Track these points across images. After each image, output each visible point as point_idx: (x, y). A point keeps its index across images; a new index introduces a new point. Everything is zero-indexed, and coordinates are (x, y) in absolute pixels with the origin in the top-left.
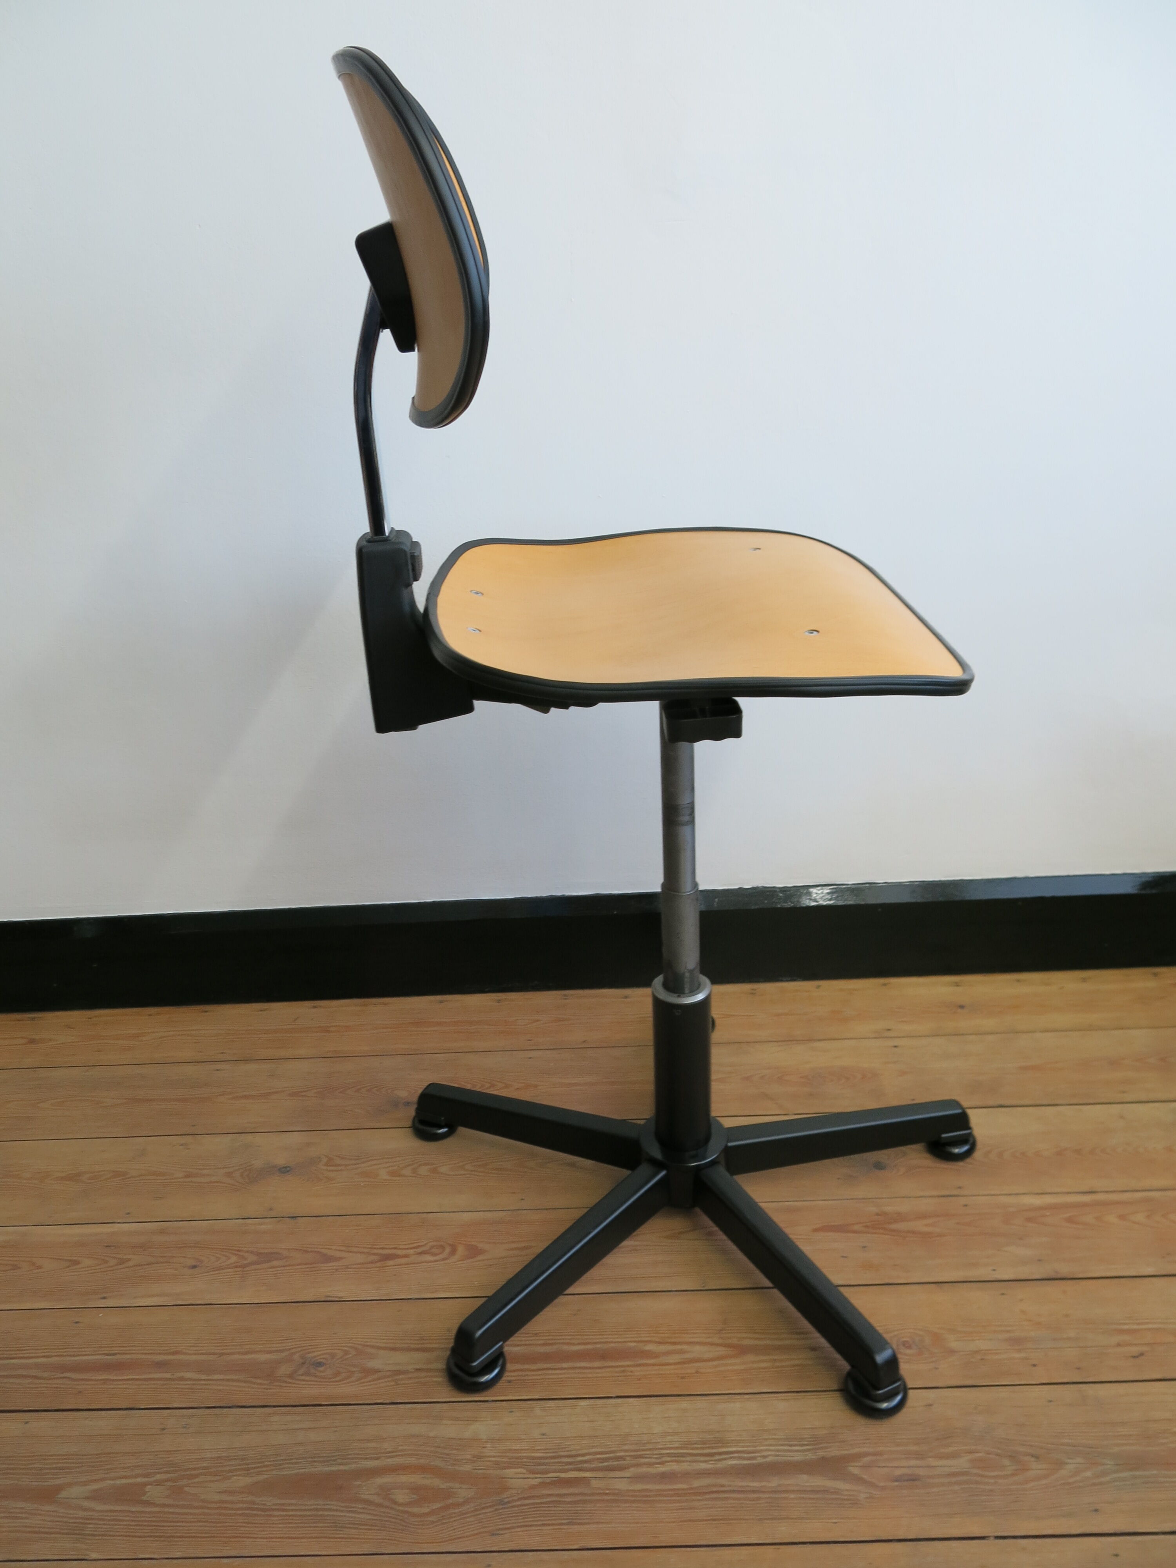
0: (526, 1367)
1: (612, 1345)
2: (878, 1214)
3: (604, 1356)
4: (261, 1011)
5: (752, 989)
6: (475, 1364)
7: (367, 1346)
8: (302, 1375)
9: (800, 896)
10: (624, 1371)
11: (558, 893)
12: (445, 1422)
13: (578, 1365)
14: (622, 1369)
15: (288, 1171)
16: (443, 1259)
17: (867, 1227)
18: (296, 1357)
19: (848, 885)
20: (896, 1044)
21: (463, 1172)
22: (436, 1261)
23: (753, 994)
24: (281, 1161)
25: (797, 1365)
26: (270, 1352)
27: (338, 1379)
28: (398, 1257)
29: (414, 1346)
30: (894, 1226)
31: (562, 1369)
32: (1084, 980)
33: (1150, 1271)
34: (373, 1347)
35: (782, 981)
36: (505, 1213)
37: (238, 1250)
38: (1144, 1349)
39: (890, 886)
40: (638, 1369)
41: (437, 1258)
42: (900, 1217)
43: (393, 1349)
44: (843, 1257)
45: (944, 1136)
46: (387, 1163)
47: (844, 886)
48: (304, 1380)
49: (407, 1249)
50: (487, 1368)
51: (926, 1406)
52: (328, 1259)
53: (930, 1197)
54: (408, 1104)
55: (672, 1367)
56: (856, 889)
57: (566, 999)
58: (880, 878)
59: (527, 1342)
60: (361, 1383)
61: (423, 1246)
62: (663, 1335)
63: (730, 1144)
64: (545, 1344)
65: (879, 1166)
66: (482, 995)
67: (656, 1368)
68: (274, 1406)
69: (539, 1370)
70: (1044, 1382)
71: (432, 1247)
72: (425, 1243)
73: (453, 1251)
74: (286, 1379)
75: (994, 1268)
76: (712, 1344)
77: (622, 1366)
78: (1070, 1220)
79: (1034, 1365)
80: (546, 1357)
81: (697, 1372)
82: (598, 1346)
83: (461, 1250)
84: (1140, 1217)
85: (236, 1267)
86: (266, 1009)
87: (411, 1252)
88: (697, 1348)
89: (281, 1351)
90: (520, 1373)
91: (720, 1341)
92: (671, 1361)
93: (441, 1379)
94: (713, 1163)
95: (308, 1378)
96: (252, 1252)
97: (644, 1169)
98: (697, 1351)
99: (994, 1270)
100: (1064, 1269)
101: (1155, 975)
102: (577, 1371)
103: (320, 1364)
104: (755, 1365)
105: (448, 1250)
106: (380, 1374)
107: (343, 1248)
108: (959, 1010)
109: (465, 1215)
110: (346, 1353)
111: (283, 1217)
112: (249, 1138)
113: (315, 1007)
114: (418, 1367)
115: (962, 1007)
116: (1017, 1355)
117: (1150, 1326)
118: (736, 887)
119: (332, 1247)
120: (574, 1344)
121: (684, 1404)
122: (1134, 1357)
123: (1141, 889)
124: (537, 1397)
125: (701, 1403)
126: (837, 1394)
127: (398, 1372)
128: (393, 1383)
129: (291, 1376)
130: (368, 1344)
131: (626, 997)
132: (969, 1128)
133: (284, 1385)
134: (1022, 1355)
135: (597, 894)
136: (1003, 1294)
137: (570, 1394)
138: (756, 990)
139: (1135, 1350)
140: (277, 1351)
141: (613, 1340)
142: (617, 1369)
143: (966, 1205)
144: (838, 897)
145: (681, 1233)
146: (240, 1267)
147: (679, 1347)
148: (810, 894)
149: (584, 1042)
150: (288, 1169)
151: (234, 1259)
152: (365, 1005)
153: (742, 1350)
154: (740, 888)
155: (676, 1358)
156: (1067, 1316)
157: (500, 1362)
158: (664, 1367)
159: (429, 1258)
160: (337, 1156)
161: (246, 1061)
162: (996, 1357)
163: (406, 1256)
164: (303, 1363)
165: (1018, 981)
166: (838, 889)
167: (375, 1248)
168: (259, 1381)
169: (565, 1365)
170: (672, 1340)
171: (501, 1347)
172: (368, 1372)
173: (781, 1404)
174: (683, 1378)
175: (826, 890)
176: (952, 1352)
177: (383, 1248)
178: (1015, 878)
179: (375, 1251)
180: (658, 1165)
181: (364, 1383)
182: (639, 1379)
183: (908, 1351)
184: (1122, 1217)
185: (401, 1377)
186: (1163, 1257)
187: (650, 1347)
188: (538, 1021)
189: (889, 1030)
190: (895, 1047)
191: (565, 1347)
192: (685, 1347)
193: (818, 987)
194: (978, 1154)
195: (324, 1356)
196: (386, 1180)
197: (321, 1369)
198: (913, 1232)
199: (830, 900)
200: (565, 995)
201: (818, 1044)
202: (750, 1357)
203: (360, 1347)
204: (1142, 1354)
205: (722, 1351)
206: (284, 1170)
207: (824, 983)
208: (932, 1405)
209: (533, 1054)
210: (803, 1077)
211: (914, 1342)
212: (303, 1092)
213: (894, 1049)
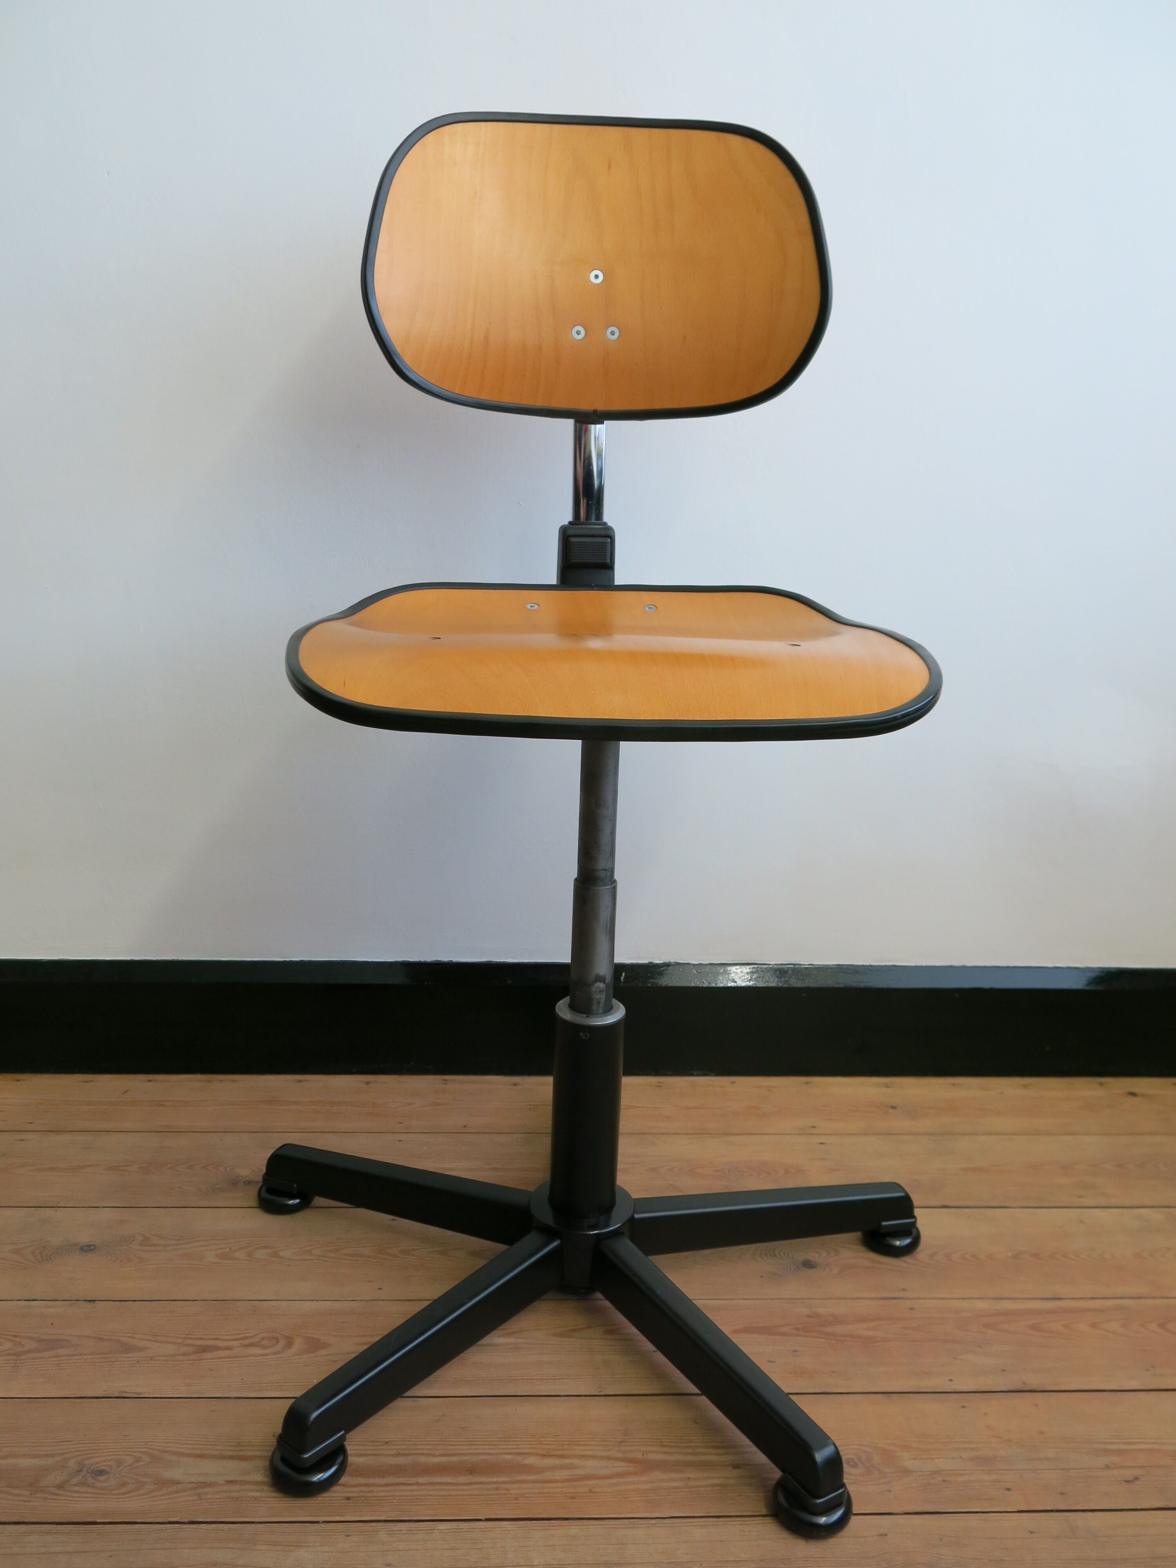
0: (372, 1481)
1: (484, 1457)
2: (809, 1316)
3: (471, 1470)
4: (85, 1082)
5: (659, 1082)
6: (306, 1456)
7: (167, 1452)
8: (75, 1485)
9: (718, 974)
10: (497, 1489)
11: (445, 958)
12: (259, 1547)
13: (438, 1479)
14: (495, 1486)
15: (91, 1250)
16: (275, 1354)
17: (798, 1329)
18: (72, 1463)
19: (769, 965)
20: (822, 1141)
21: (309, 1258)
22: (267, 1355)
23: (660, 1086)
24: (84, 1238)
25: (718, 1485)
26: (35, 1457)
27: (123, 1490)
28: (217, 1348)
29: (228, 1453)
30: (829, 1329)
31: (418, 1484)
32: (1025, 1086)
33: (1134, 1385)
34: (174, 1453)
35: (693, 1075)
36: (356, 1304)
37: (14, 1336)
38: (1137, 1472)
39: (816, 968)
40: (516, 1486)
41: (267, 1351)
42: (836, 1320)
43: (201, 1456)
44: (769, 1361)
45: (884, 1223)
46: (216, 1244)
47: (765, 966)
48: (77, 1492)
49: (232, 1340)
50: (321, 1464)
51: (878, 1535)
52: (128, 1349)
53: (870, 1299)
54: (249, 1183)
55: (560, 1484)
56: (781, 971)
57: (446, 1084)
58: (806, 960)
59: (376, 1452)
60: (151, 1497)
61: (251, 1337)
62: (548, 1447)
64: (398, 1455)
65: (808, 1265)
66: (349, 1076)
67: (539, 1485)
68: (33, 1523)
69: (387, 1485)
70: (1021, 1509)
71: (263, 1339)
72: (252, 1335)
73: (290, 1344)
74: (52, 1490)
75: (951, 1378)
76: (609, 1458)
77: (496, 1483)
78: (1034, 1327)
79: (1008, 1489)
80: (398, 1470)
81: (590, 1491)
82: (466, 1458)
83: (298, 1343)
84: (1115, 1326)
85: (8, 1354)
86: (91, 1081)
87: (235, 1343)
88: (591, 1463)
89: (52, 1456)
90: (363, 1488)
91: (620, 1455)
92: (557, 1477)
93: (260, 1476)
95: (83, 1489)
96: (31, 1338)
98: (590, 1466)
99: (951, 1380)
100: (1033, 1381)
101: (1101, 1084)
102: (438, 1487)
103: (101, 1472)
104: (665, 1484)
105: (282, 1343)
106: (179, 1486)
107: (149, 1337)
108: (890, 1110)
109: (307, 1304)
110: (138, 1460)
111: (77, 1300)
112: (50, 1212)
113: (150, 1081)
114: (229, 1478)
115: (894, 1108)
116: (986, 1477)
117: (1142, 1446)
118: (646, 962)
119: (135, 1336)
120: (435, 1456)
121: (574, 1529)
122: (1127, 1482)
123: (1088, 985)
124: (383, 1518)
125: (593, 1528)
126: (769, 1520)
127: (205, 1485)
128: (196, 1498)
129: (60, 1486)
130: (168, 1449)
131: (515, 1085)
132: (914, 1217)
133: (50, 1497)
134: (994, 1477)
135: (490, 961)
136: (963, 1407)
137: (427, 1515)
138: (662, 1083)
139: (1128, 1474)
140: (46, 1456)
141: (485, 1451)
142: (488, 1486)
143: (912, 1309)
144: (758, 977)
145: (575, 1330)
146: (13, 1354)
147: (568, 1461)
148: (726, 973)
149: (465, 1126)
150: (93, 1247)
151: (7, 1345)
152: (210, 1081)
153: (647, 1466)
154: (650, 963)
155: (565, 1474)
156: (1042, 1433)
157: (339, 1460)
158: (547, 1485)
159: (258, 1351)
160: (155, 1236)
161: (58, 1132)
162: (960, 1479)
163: (228, 1348)
164: (80, 1471)
165: (954, 1085)
166: (759, 969)
167: (190, 1338)
168: (16, 1491)
169: (421, 1480)
170: (560, 1453)
171: (343, 1438)
172: (164, 1483)
173: (697, 1531)
174: (572, 1498)
175: (747, 969)
176: (907, 1472)
177: (201, 1339)
178: (951, 967)
179: (190, 1342)
181: (154, 1497)
182: (516, 1499)
183: (853, 1471)
184: (1093, 1325)
185: (206, 1490)
186: (1147, 1370)
187: (531, 1460)
188: (411, 1104)
189: (814, 1127)
190: (822, 1144)
191: (423, 1459)
192: (576, 1461)
193: (733, 1083)
194: (922, 1253)
195: (108, 1463)
196: (214, 1263)
197: (102, 1478)
198: (851, 1336)
199: (750, 981)
200: (445, 1080)
201: (733, 1138)
202: (658, 1475)
203: (156, 1453)
204: (1136, 1479)
205: (622, 1467)
206: (88, 1249)
207: (740, 1080)
208: (886, 1535)
209: (403, 1137)
210: (717, 1171)
211: (860, 1460)
212: (123, 1166)
213: (821, 1146)
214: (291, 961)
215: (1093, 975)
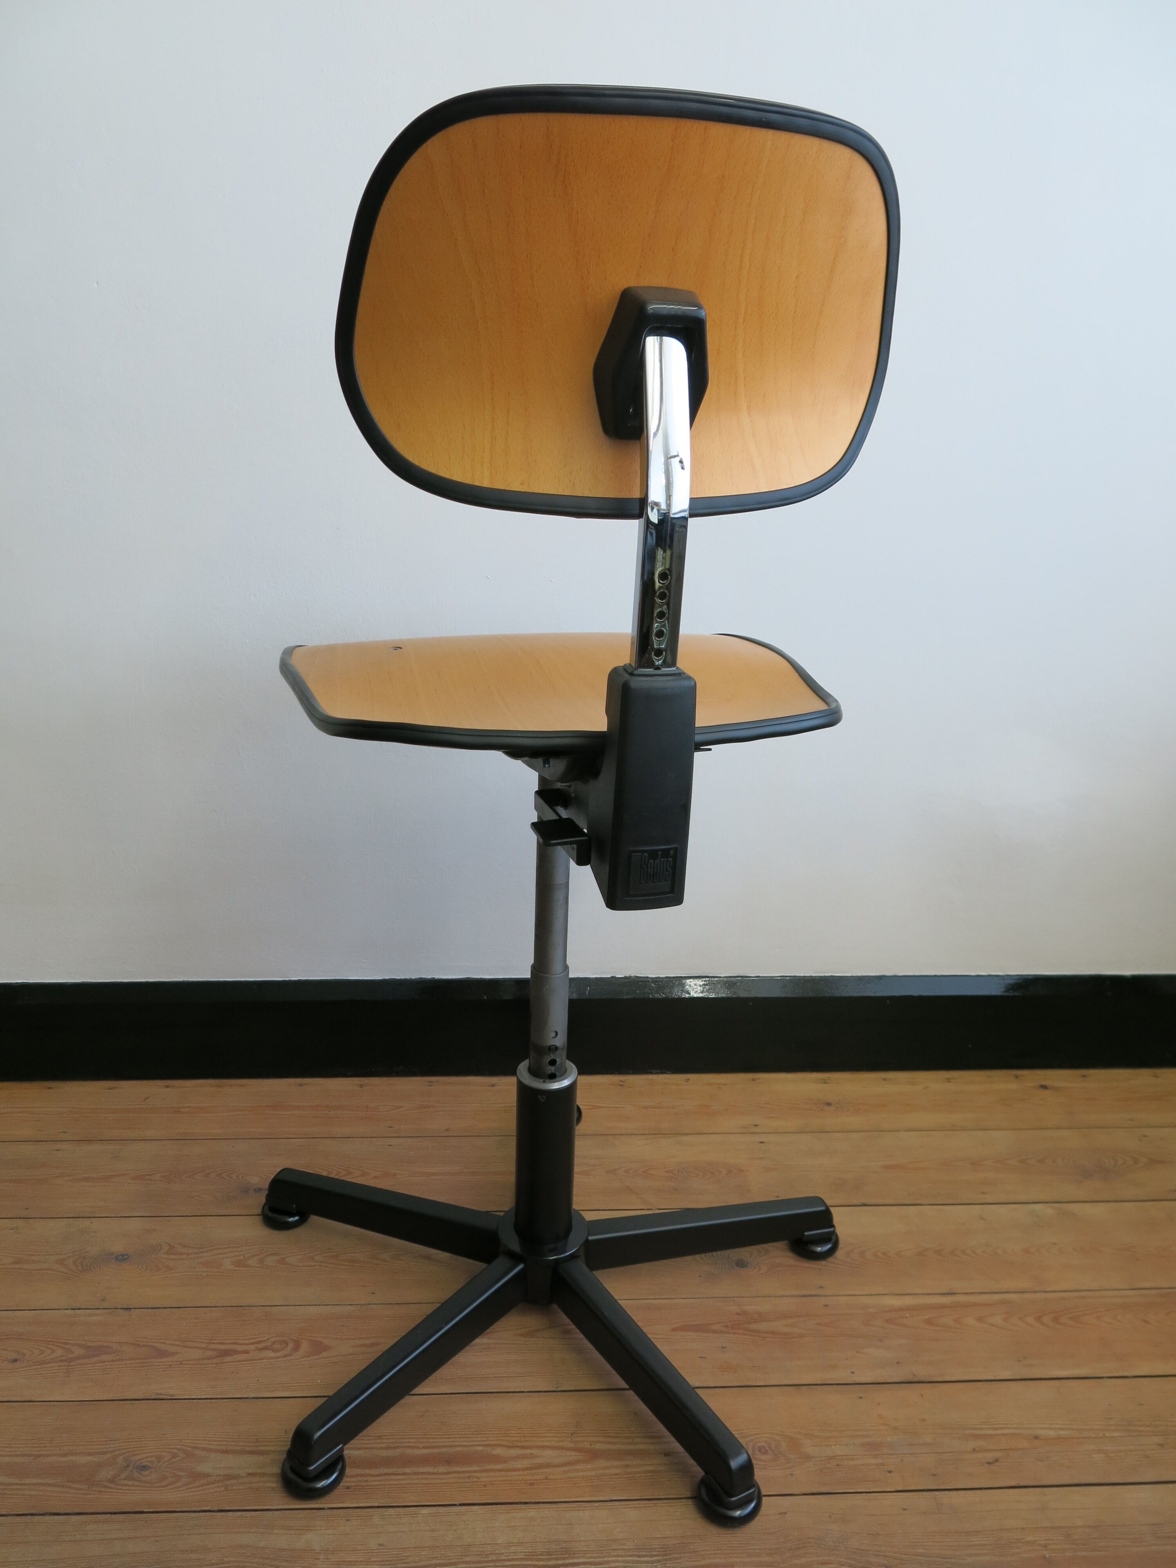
0: (367, 1472)
1: (459, 1449)
2: (738, 1314)
3: (449, 1460)
4: (110, 1089)
5: (621, 1081)
6: (311, 1468)
7: (198, 1448)
8: (125, 1479)
9: (673, 987)
10: (469, 1477)
11: (429, 976)
12: (275, 1531)
13: (421, 1470)
14: (468, 1475)
15: (125, 1259)
16: (285, 1356)
17: (727, 1326)
18: (120, 1459)
19: (720, 977)
20: (762, 1141)
21: (313, 1264)
22: (277, 1358)
23: (622, 1085)
24: (118, 1247)
25: (651, 1471)
26: (90, 1454)
27: (164, 1483)
28: (237, 1352)
29: (248, 1449)
30: (753, 1326)
31: (404, 1474)
32: (948, 1080)
33: (1006, 1375)
34: (204, 1449)
35: (651, 1073)
36: (353, 1308)
37: (65, 1343)
38: (999, 1454)
39: (762, 980)
40: (485, 1474)
41: (278, 1354)
42: (761, 1317)
43: (226, 1452)
44: (701, 1357)
45: (806, 1233)
46: (232, 1252)
47: (716, 979)
48: (125, 1485)
49: (248, 1344)
50: (325, 1472)
51: (780, 1514)
52: (162, 1354)
53: (791, 1296)
54: (259, 1190)
55: (521, 1473)
56: (730, 982)
57: (431, 1086)
58: (752, 972)
59: (369, 1446)
60: (187, 1489)
61: (265, 1341)
62: (513, 1439)
63: (590, 1238)
64: (388, 1448)
65: (741, 1264)
66: (344, 1079)
67: (503, 1473)
68: (92, 1514)
69: (380, 1475)
70: (899, 1489)
71: (274, 1343)
72: (266, 1338)
73: (297, 1348)
74: (106, 1484)
75: (853, 1371)
76: (562, 1448)
77: (468, 1472)
78: (929, 1322)
79: (890, 1472)
80: (388, 1462)
81: (546, 1478)
82: (444, 1450)
83: (305, 1346)
84: (998, 1320)
85: (61, 1361)
86: (115, 1088)
87: (252, 1347)
88: (548, 1452)
89: (103, 1453)
90: (360, 1479)
91: (572, 1445)
92: (520, 1466)
93: (274, 1484)
94: (573, 1257)
95: (130, 1483)
96: (79, 1345)
97: (501, 1262)
98: (549, 1455)
99: (853, 1373)
100: (923, 1372)
101: (1017, 1077)
102: (420, 1477)
103: (144, 1468)
104: (607, 1471)
105: (291, 1346)
106: (209, 1479)
107: (178, 1343)
108: (826, 1108)
109: (311, 1308)
110: (174, 1456)
111: (116, 1309)
112: (86, 1223)
113: (167, 1087)
114: (250, 1471)
115: (829, 1104)
116: (873, 1461)
117: (1006, 1431)
118: (609, 976)
119: (166, 1341)
120: (419, 1448)
121: (532, 1512)
122: (989, 1463)
123: (1006, 991)
124: (376, 1504)
125: (548, 1512)
126: (690, 1502)
127: (228, 1477)
128: (223, 1489)
129: (112, 1481)
130: (199, 1445)
131: (493, 1086)
132: (833, 1226)
133: (103, 1490)
134: (880, 1461)
135: (468, 978)
136: (861, 1398)
137: (411, 1502)
138: (625, 1082)
139: (990, 1456)
140: (99, 1453)
141: (461, 1444)
142: (462, 1475)
143: (826, 1306)
144: (709, 989)
145: (538, 1331)
146: (64, 1361)
147: (528, 1451)
148: (683, 985)
149: (447, 1130)
150: (126, 1257)
151: (60, 1352)
152: (221, 1086)
153: (595, 1455)
154: (612, 977)
155: (525, 1463)
156: (923, 1420)
157: (339, 1467)
158: (510, 1473)
159: (271, 1354)
160: (178, 1244)
161: (90, 1141)
162: (851, 1463)
163: (246, 1352)
164: (128, 1466)
165: (885, 1079)
166: (711, 981)
167: (213, 1343)
168: (76, 1486)
169: (407, 1470)
170: (523, 1444)
171: (342, 1450)
172: (197, 1476)
173: (632, 1513)
174: (531, 1484)
175: (700, 982)
176: (808, 1457)
177: (221, 1343)
178: (884, 976)
179: (213, 1346)
180: (516, 1258)
181: (189, 1488)
182: (485, 1486)
183: (763, 1457)
184: (980, 1319)
185: (232, 1482)
186: (1020, 1361)
187: (498, 1451)
188: (400, 1107)
189: (756, 1125)
190: (762, 1142)
191: (409, 1451)
192: (535, 1451)
193: (688, 1080)
194: (840, 1253)
195: (150, 1459)
196: (231, 1270)
197: (146, 1473)
198: (772, 1332)
199: (702, 992)
200: (430, 1082)
201: (683, 1138)
202: (602, 1463)
203: (189, 1449)
204: (997, 1460)
205: (572, 1456)
206: (122, 1258)
207: (693, 1077)
208: (786, 1513)
209: (393, 1141)
210: (667, 1172)
211: (770, 1448)
212: (147, 1175)
213: (761, 1144)
214: (289, 980)
215: (1012, 982)
